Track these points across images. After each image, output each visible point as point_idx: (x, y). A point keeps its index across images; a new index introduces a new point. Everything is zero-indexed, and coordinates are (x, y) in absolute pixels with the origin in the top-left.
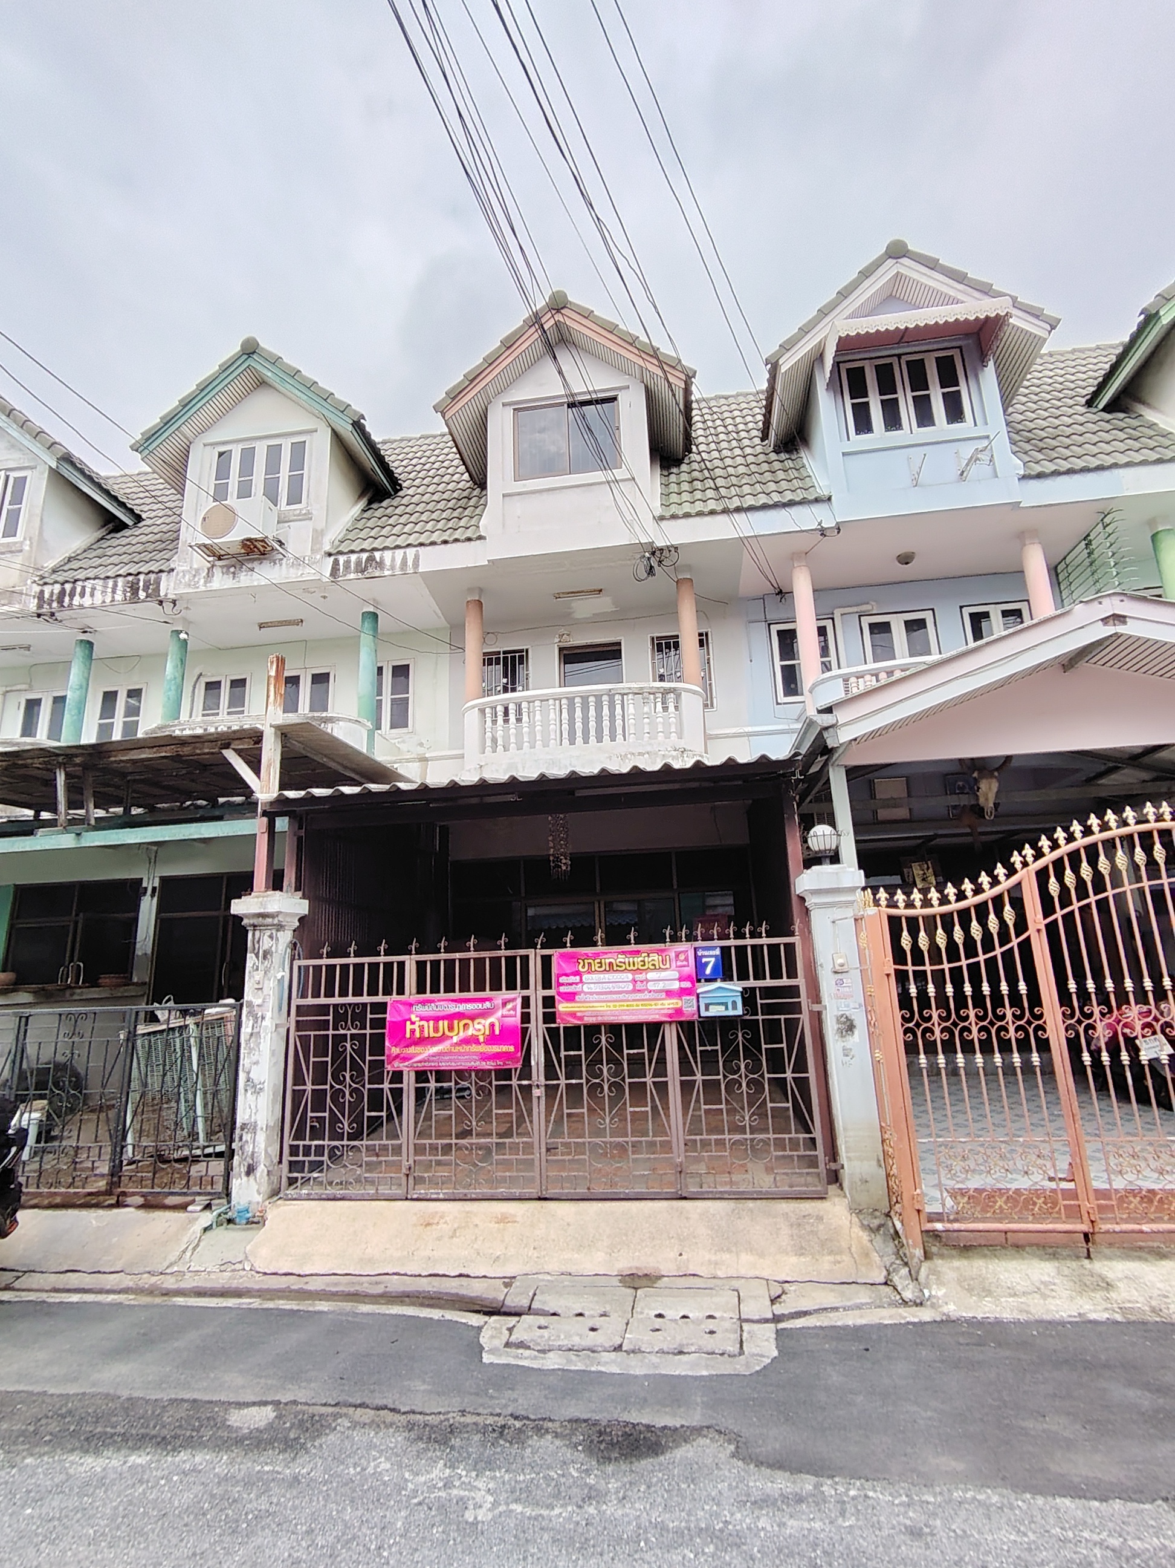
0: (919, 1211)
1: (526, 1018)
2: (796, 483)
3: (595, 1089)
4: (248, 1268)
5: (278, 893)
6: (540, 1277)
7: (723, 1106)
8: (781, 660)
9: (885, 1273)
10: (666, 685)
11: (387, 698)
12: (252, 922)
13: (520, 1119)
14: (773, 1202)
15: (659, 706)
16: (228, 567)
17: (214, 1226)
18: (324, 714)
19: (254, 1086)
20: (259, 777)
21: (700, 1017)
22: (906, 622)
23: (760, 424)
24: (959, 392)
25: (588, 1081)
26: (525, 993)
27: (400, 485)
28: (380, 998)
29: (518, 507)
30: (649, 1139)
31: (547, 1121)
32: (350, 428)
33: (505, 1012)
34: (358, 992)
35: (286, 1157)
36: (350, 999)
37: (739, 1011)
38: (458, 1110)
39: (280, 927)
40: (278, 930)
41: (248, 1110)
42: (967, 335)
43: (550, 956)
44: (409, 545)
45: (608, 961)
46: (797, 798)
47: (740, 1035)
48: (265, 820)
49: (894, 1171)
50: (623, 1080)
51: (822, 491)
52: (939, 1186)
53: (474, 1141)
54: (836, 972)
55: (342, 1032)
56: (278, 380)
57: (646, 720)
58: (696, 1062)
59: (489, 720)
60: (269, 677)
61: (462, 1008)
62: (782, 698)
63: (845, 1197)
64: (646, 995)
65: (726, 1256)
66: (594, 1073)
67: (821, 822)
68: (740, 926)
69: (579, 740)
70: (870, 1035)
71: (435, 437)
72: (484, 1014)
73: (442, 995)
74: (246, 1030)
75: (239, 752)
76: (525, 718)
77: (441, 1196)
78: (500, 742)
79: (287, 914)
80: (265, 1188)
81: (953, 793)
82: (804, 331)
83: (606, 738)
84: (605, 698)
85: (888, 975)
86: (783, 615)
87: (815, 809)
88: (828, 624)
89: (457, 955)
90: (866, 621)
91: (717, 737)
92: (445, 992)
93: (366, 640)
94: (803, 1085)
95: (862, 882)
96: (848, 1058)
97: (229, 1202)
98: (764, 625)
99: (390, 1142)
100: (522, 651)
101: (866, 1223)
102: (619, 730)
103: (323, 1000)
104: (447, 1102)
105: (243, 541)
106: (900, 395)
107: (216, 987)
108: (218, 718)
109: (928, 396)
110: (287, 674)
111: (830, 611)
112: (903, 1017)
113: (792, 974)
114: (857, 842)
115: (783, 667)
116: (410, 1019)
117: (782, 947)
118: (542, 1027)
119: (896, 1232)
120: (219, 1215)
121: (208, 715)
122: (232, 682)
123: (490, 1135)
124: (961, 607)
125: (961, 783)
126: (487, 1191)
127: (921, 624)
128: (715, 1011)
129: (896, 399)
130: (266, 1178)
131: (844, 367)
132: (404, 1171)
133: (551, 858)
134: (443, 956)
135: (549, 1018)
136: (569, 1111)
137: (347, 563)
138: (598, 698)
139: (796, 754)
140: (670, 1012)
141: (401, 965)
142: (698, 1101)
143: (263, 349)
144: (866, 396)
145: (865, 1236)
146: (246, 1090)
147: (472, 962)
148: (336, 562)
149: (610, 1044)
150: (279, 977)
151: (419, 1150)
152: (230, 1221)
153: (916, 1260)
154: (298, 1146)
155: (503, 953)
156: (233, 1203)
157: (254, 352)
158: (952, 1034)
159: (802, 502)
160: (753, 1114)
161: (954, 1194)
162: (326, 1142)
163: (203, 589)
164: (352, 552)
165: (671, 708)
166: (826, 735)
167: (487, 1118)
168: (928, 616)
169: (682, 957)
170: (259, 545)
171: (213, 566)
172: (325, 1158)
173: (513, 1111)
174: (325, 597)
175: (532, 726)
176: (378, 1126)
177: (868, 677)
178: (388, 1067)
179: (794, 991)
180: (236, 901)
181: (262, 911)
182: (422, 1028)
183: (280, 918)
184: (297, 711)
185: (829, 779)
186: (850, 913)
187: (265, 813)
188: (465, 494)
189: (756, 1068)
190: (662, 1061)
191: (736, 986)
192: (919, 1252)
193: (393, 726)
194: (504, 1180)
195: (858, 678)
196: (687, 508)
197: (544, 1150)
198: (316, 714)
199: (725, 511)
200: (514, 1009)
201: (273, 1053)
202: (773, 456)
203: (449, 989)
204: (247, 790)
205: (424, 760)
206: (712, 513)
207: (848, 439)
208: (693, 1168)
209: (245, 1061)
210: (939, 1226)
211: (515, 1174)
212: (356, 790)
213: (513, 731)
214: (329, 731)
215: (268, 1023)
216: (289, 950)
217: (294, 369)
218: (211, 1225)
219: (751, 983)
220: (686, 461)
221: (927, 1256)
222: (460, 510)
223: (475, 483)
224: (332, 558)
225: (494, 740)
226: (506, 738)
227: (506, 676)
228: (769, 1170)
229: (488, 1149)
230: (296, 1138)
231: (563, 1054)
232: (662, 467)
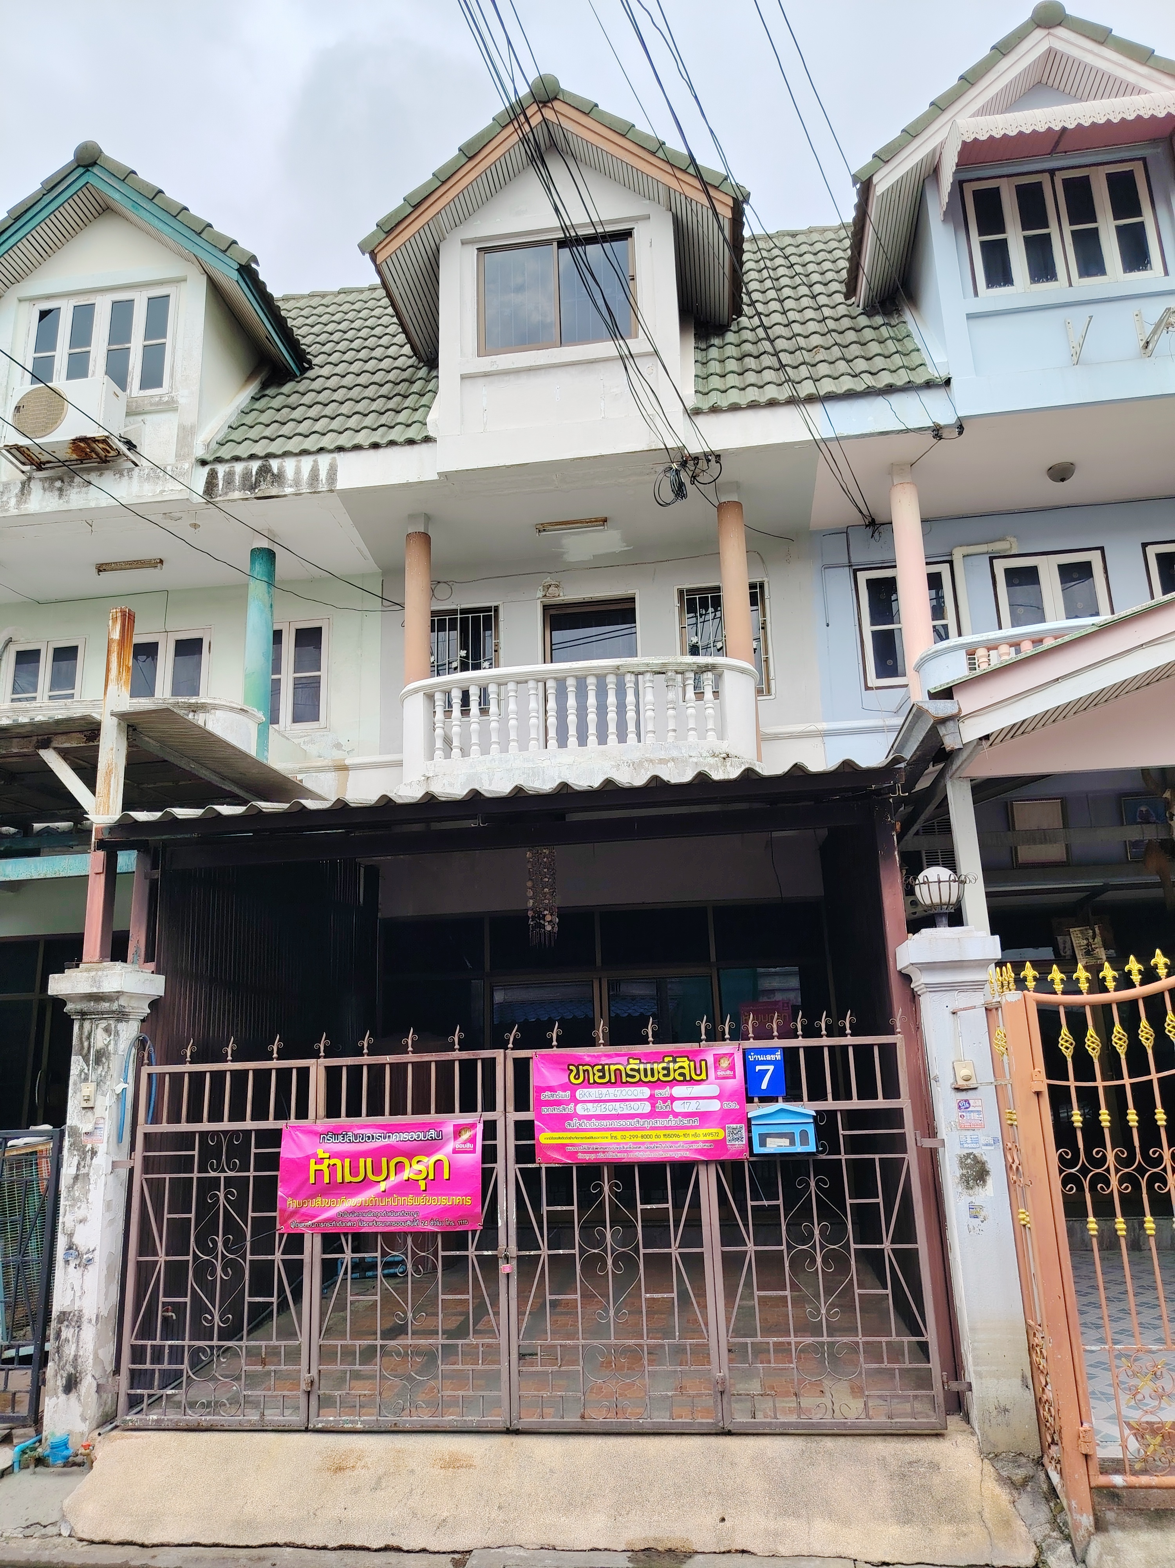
0: (1086, 1456)
1: (489, 1154)
2: (897, 360)
3: (592, 1264)
4: (66, 1533)
5: (119, 965)
6: (509, 1551)
7: (787, 1293)
8: (872, 624)
9: (1034, 1551)
10: (701, 660)
11: (288, 677)
12: (79, 1007)
13: (480, 1310)
14: (863, 1440)
15: (690, 693)
16: (52, 480)
17: (16, 1469)
18: (193, 700)
19: (79, 1255)
20: (94, 793)
21: (752, 1154)
22: (1060, 567)
23: (844, 274)
24: (1142, 224)
25: (582, 1251)
26: (489, 1116)
27: (309, 362)
28: (270, 1124)
29: (483, 391)
30: (676, 1341)
31: (521, 1313)
32: (235, 275)
33: (458, 1144)
34: (237, 1115)
35: (126, 1364)
36: (226, 1125)
37: (811, 1147)
38: (386, 1298)
39: (122, 1016)
40: (119, 1020)
41: (70, 1293)
42: (1154, 141)
43: (527, 1060)
44: (321, 450)
45: (613, 1068)
46: (898, 827)
47: (813, 1184)
48: (101, 854)
49: (1049, 1395)
50: (636, 1250)
51: (936, 372)
52: (1117, 1418)
53: (410, 1342)
54: (957, 1089)
55: (213, 1174)
56: (129, 204)
57: (671, 712)
58: (746, 1226)
59: (439, 711)
60: (110, 642)
61: (394, 1139)
62: (873, 680)
63: (973, 1433)
64: (672, 1121)
65: (790, 1523)
66: (591, 1238)
67: (933, 863)
68: (812, 1016)
69: (572, 740)
70: (1011, 1184)
71: (361, 291)
72: (429, 1148)
73: (364, 1119)
74: (68, 1171)
75: (65, 754)
76: (493, 708)
77: (359, 1426)
78: (456, 743)
79: (132, 996)
80: (93, 1411)
81: (1133, 822)
82: (911, 134)
83: (612, 738)
84: (611, 680)
85: (1038, 1094)
86: (876, 557)
87: (922, 844)
88: (944, 569)
89: (388, 1059)
90: (1000, 566)
91: (776, 737)
92: (368, 1115)
93: (257, 590)
94: (908, 1260)
95: (998, 954)
96: (978, 1221)
97: (39, 1432)
98: (846, 573)
99: (283, 1343)
100: (489, 609)
101: (1005, 1474)
102: (631, 727)
103: (184, 1127)
104: (369, 1282)
105: (75, 441)
106: (1053, 230)
107: (26, 1106)
108: (34, 704)
109: (1096, 230)
110: (137, 639)
111: (946, 550)
112: (1061, 1158)
113: (892, 1091)
114: (988, 895)
115: (874, 633)
116: (315, 1155)
117: (876, 1050)
118: (514, 1168)
119: (1053, 1489)
120: (24, 1452)
121: (19, 700)
122: (56, 650)
123: (434, 1333)
124: (1144, 545)
125: (1143, 809)
126: (425, 1418)
127: (1082, 571)
128: (775, 1146)
129: (1048, 237)
130: (95, 1396)
131: (969, 189)
132: (304, 1386)
133: (530, 914)
134: (366, 1060)
135: (525, 1154)
136: (554, 1297)
137: (229, 478)
138: (601, 679)
139: (896, 760)
140: (707, 1146)
141: (304, 1073)
142: (748, 1284)
143: (107, 159)
144: (1003, 231)
145: (1003, 1495)
146: (67, 1262)
147: (410, 1067)
148: (213, 475)
149: (616, 1195)
150: (119, 1091)
151: (326, 1355)
152: (40, 1462)
153: (1082, 1532)
154: (144, 1347)
155: (457, 1055)
156: (44, 1434)
157: (94, 164)
158: (1137, 1186)
159: (908, 387)
160: (832, 1305)
161: (1141, 1431)
162: (186, 1343)
163: (13, 512)
164: (237, 459)
165: (709, 695)
166: (942, 731)
167: (427, 1306)
168: (1094, 558)
169: (725, 1063)
170: (99, 447)
171: (30, 479)
172: (185, 1366)
173: (469, 1297)
174: (195, 526)
175: (503, 719)
176: (264, 1319)
177: (1004, 649)
178: (280, 1228)
179: (894, 1117)
180: (56, 975)
181: (95, 990)
182: (332, 1168)
183: (122, 1001)
184: (153, 696)
185: (946, 796)
186: (978, 999)
187: (101, 845)
188: (406, 375)
189: (836, 1233)
190: (695, 1223)
191: (809, 1108)
192: (1087, 1520)
193: (296, 719)
194: (453, 1402)
195: (989, 649)
196: (734, 397)
197: (514, 1356)
198: (181, 700)
199: (792, 401)
200: (473, 1140)
201: (108, 1206)
202: (863, 321)
203: (376, 1109)
204: (76, 811)
205: (343, 768)
206: (772, 403)
207: (976, 294)
208: (741, 1387)
209: (66, 1219)
210: (1118, 1480)
211: (471, 1393)
212: (239, 810)
213: (474, 727)
214: (201, 723)
215: (101, 1162)
216: (134, 1051)
217: (154, 187)
218: (12, 1466)
219: (830, 1104)
220: (734, 327)
221: (1100, 1526)
222: (398, 398)
223: (420, 359)
224: (207, 469)
225: (448, 741)
226: (465, 736)
227: (464, 646)
228: (857, 1391)
229: (430, 1355)
230: (142, 1335)
231: (545, 1209)
232: (698, 337)
